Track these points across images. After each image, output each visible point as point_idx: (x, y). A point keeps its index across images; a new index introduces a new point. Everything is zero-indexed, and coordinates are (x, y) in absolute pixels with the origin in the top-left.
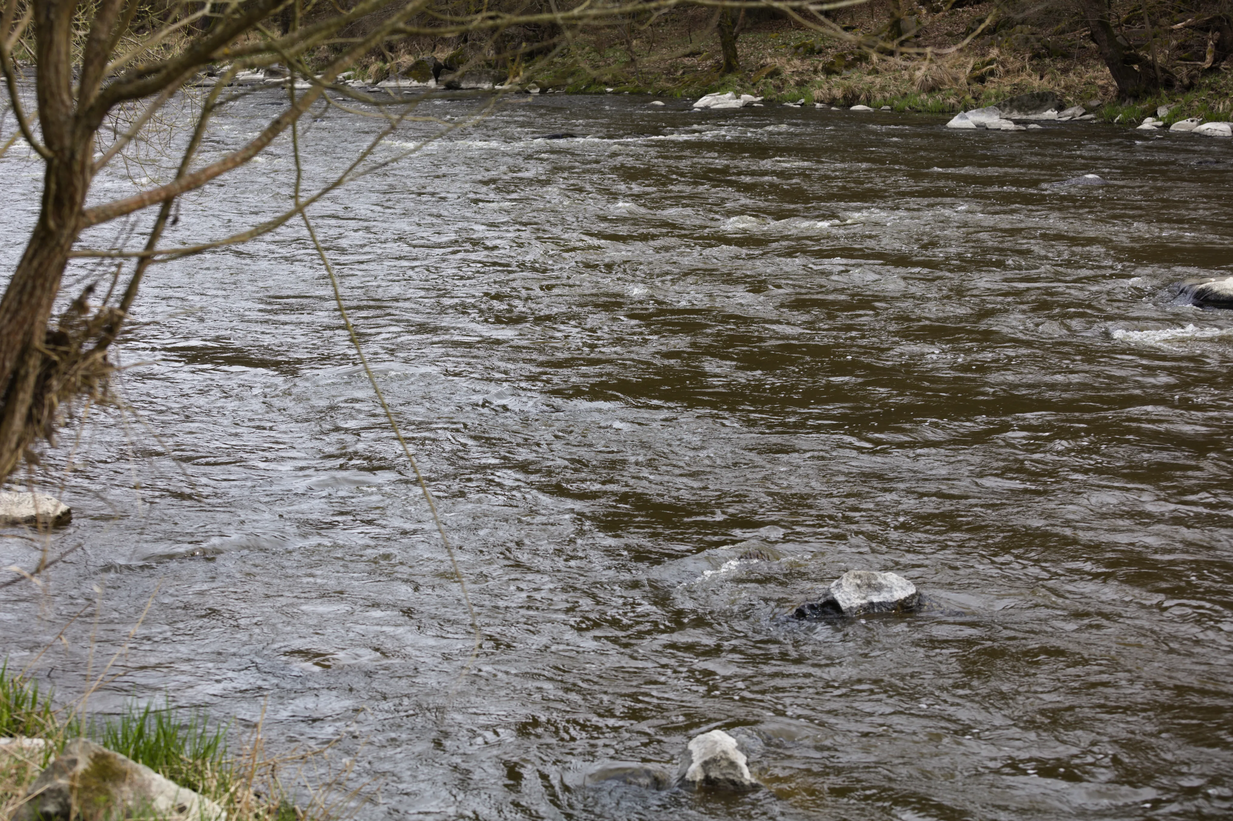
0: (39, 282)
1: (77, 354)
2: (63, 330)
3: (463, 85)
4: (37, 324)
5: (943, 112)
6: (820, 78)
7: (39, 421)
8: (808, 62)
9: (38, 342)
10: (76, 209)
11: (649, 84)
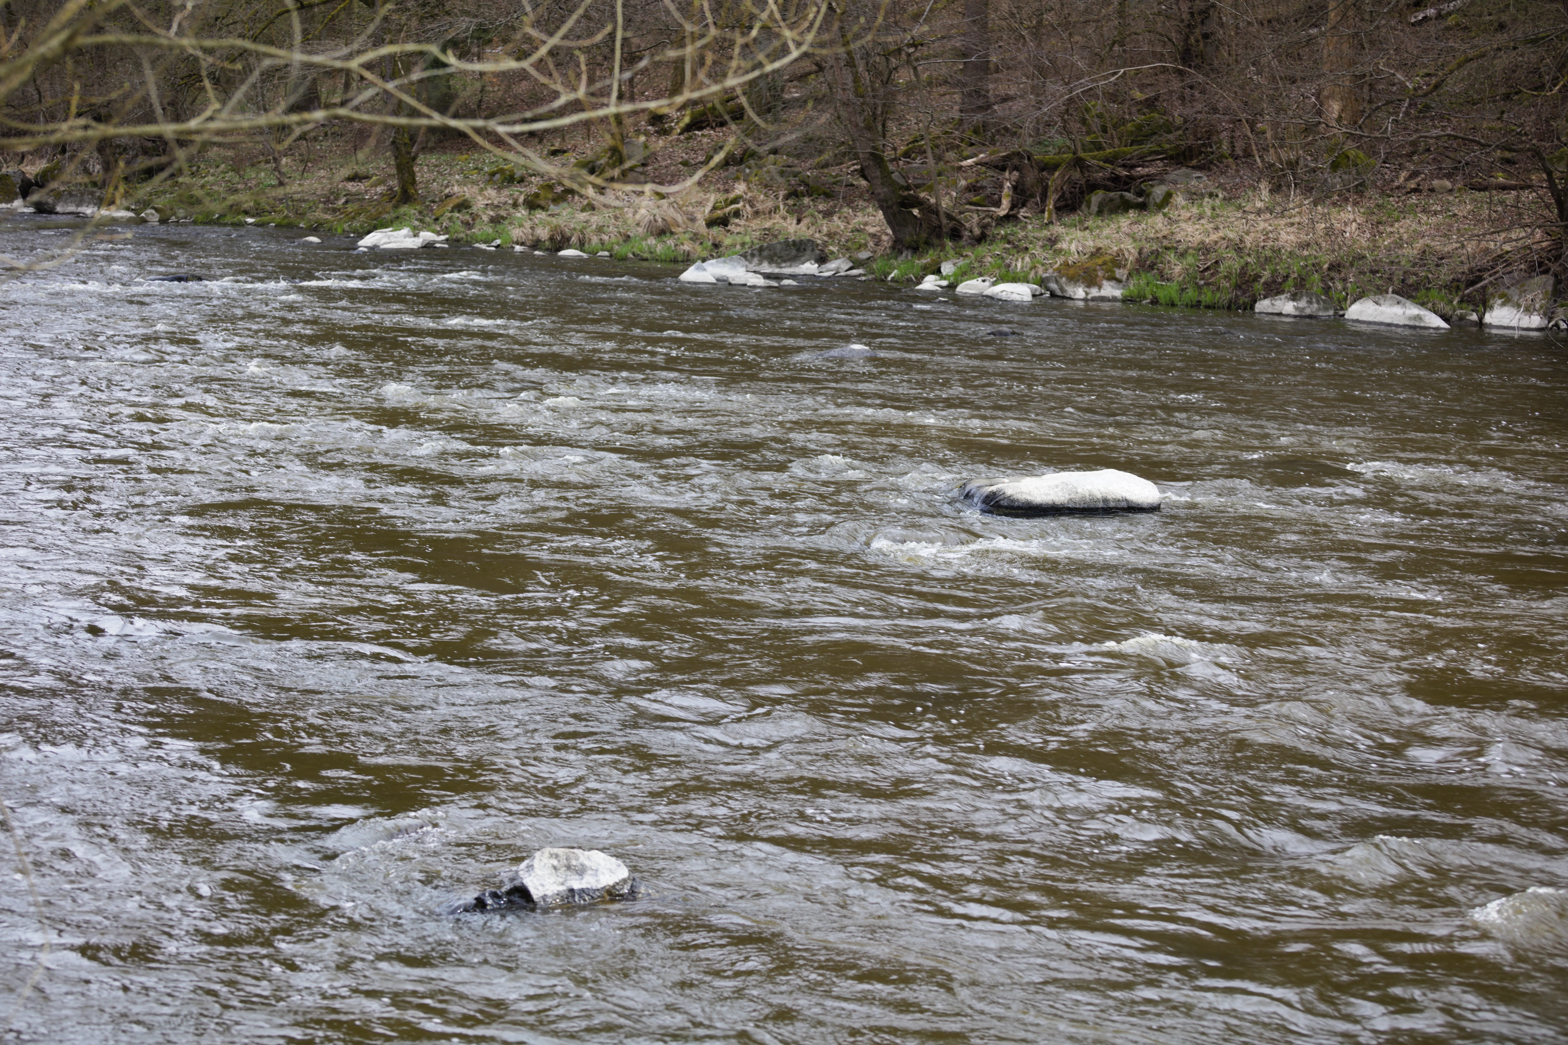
3: (59, 209)
5: (675, 261)
6: (521, 213)
8: (506, 192)
11: (302, 215)
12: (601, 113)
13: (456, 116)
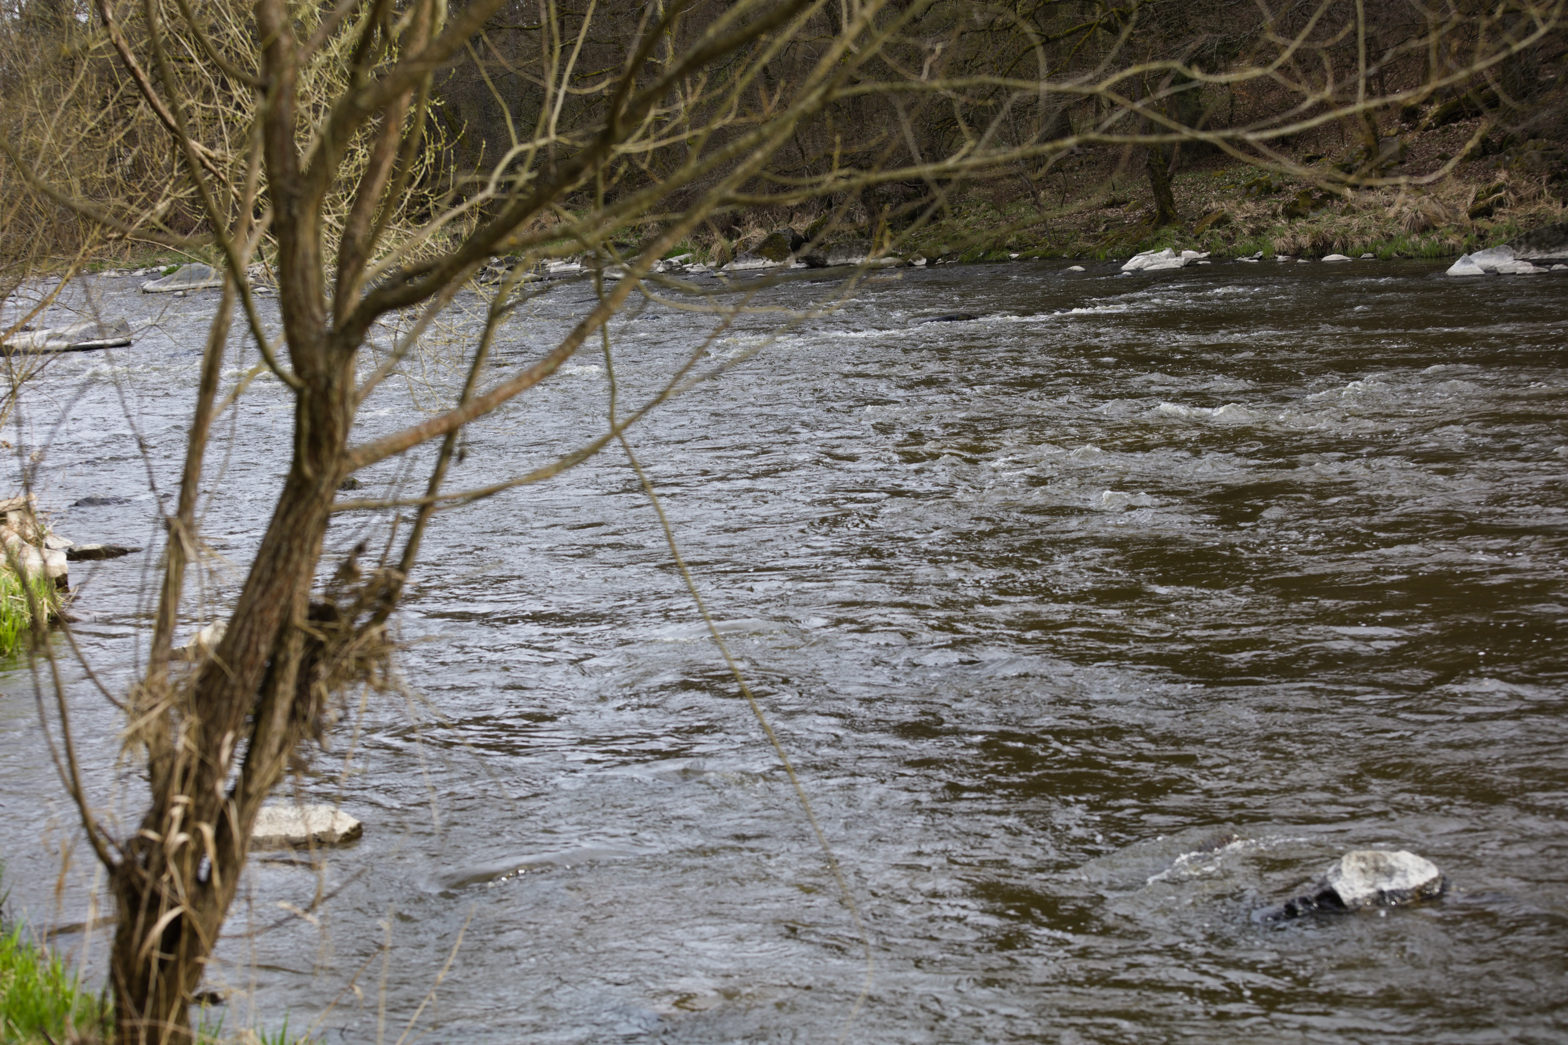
0: (296, 543)
1: (348, 631)
2: (330, 602)
3: (830, 262)
4: (297, 597)
5: (1440, 256)
6: (1281, 223)
7: (305, 718)
8: (1264, 204)
9: (300, 618)
10: (337, 449)
11: (1064, 246)
12: (1350, 110)
13: (1206, 128)
